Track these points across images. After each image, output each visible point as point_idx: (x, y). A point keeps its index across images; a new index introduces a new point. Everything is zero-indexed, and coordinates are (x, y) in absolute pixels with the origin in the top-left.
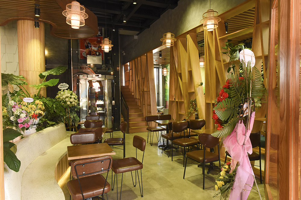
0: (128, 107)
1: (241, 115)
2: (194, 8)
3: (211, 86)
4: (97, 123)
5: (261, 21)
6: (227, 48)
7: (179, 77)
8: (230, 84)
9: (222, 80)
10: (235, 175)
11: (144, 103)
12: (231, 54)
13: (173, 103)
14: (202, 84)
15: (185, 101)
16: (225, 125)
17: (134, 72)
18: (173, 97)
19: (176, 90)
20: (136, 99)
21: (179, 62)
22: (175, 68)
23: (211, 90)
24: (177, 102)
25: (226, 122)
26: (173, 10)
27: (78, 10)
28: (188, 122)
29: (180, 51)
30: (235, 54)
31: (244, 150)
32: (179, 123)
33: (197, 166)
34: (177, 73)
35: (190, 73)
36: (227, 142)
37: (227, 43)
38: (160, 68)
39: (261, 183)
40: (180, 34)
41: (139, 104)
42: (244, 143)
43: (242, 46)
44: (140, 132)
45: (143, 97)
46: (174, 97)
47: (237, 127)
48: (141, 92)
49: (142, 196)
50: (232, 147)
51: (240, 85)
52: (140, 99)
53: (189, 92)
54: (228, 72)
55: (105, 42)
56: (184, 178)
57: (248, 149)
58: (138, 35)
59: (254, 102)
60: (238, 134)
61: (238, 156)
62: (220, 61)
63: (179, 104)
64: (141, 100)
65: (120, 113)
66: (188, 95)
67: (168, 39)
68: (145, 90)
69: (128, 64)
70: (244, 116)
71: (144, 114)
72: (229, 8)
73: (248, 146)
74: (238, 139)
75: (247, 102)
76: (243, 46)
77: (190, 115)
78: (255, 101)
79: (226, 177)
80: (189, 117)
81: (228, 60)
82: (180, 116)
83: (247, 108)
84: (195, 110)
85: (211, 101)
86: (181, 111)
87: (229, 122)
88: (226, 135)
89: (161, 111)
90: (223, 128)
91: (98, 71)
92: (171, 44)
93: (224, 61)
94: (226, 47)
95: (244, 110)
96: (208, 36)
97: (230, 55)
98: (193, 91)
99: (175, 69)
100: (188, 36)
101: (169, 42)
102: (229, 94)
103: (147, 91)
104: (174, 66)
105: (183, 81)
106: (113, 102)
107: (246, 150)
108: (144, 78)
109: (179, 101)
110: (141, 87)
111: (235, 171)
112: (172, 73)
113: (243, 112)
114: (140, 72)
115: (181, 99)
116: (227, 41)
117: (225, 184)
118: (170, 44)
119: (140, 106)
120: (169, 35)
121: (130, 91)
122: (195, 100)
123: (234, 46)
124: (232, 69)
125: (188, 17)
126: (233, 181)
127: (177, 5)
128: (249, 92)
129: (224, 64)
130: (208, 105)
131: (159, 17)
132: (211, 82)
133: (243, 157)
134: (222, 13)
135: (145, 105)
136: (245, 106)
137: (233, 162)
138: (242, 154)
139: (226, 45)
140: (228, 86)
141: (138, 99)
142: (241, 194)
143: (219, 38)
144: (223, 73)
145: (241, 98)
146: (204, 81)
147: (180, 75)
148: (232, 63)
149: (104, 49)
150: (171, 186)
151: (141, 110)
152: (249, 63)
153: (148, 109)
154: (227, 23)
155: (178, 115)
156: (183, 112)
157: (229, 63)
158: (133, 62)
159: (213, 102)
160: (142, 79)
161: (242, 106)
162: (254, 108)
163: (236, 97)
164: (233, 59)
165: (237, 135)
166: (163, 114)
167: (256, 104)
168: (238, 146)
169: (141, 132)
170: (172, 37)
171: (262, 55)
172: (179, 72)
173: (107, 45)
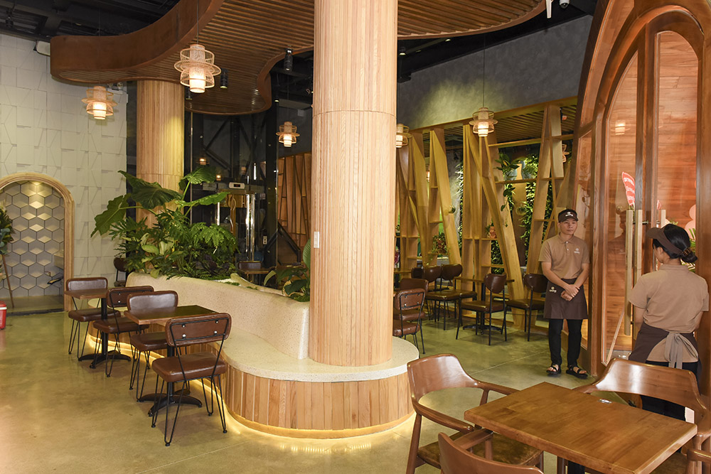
2: (446, 92)
3: (473, 214)
6: (501, 162)
7: (410, 198)
9: (493, 206)
12: (507, 171)
14: (453, 210)
15: (423, 238)
17: (289, 181)
19: (403, 218)
21: (411, 173)
23: (473, 220)
24: (404, 239)
29: (414, 155)
30: (512, 171)
34: (406, 191)
35: (435, 191)
37: (502, 155)
40: (417, 128)
53: (431, 222)
54: (504, 196)
56: (457, 338)
58: (304, 110)
62: (489, 178)
63: (408, 243)
66: (427, 227)
67: (399, 133)
81: (501, 179)
84: (443, 251)
85: (473, 236)
86: (410, 254)
92: (403, 143)
93: (496, 179)
94: (499, 160)
96: (470, 140)
98: (439, 219)
100: (433, 133)
101: (398, 139)
105: (419, 204)
106: (265, 238)
109: (409, 237)
115: (413, 233)
118: (400, 143)
120: (400, 128)
122: (443, 235)
123: (511, 161)
127: (410, 79)
129: (495, 184)
130: (466, 243)
132: (473, 209)
139: (500, 157)
141: (300, 234)
143: (490, 145)
144: (493, 196)
146: (457, 206)
147: (413, 194)
149: (282, 140)
155: (406, 260)
158: (290, 160)
159: (477, 238)
170: (404, 132)
171: (563, 176)
172: (410, 189)
173: (290, 133)
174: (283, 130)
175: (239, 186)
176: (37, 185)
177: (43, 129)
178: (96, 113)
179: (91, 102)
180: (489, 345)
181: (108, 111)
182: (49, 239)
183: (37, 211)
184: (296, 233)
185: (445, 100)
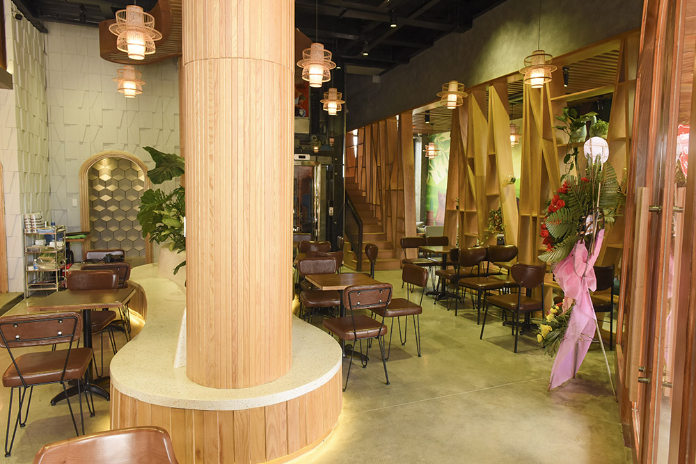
0: (361, 221)
1: (582, 233)
2: (506, 37)
3: (532, 185)
4: (322, 246)
5: (628, 78)
6: (566, 120)
7: (468, 166)
8: (568, 189)
9: (553, 176)
10: (568, 319)
11: (389, 214)
12: (572, 130)
13: (452, 215)
14: (513, 180)
15: (480, 212)
16: (558, 244)
17: (368, 150)
18: (453, 202)
19: (462, 190)
20: (371, 206)
21: (470, 137)
22: (460, 148)
23: (532, 193)
24: (462, 213)
25: (560, 240)
26: (462, 35)
27: (322, 56)
28: (486, 249)
29: (474, 116)
30: (579, 130)
31: (584, 284)
32: (470, 250)
33: (501, 324)
34: (464, 159)
35: (492, 159)
36: (559, 271)
37: (567, 110)
38: (418, 141)
39: (611, 350)
40: (476, 84)
41: (379, 216)
42: (584, 274)
43: (592, 117)
44: (382, 270)
45: (389, 202)
46: (457, 204)
47: (575, 249)
48: (384, 192)
49: (419, 356)
50: (566, 278)
51: (583, 188)
52: (381, 206)
53: (487, 195)
54: (565, 162)
55: (330, 94)
56: (481, 338)
57: (590, 284)
58: (380, 74)
59: (603, 215)
60: (576, 259)
61: (574, 291)
62: (552, 141)
63: (466, 218)
64: (384, 208)
65: (344, 231)
66: (485, 200)
67: (453, 93)
68: (393, 187)
69: (355, 132)
70: (586, 234)
71: (389, 235)
72: (572, 47)
73: (591, 279)
74: (576, 266)
75: (591, 214)
76: (595, 117)
77: (487, 238)
78: (605, 214)
79: (556, 321)
80: (486, 242)
81: (566, 140)
82: (467, 239)
83: (592, 222)
84: (500, 229)
85: (531, 213)
86: (469, 231)
87: (564, 241)
88: (558, 259)
89: (421, 232)
90: (555, 248)
91: (303, 148)
92: (457, 104)
93: (559, 141)
94: (563, 117)
95: (587, 225)
96: (531, 94)
97: (570, 131)
98: (495, 192)
99: (460, 150)
100: (492, 89)
101: (452, 100)
102: (567, 202)
103: (397, 190)
104: (459, 143)
105: (477, 173)
106: (331, 209)
107: (586, 284)
108: (392, 164)
109: (467, 211)
110: (383, 182)
111: (569, 314)
112: (454, 156)
113: (584, 229)
114: (383, 151)
115: (471, 207)
116: (566, 106)
117: (553, 330)
118: (454, 104)
119: (380, 219)
120: (453, 86)
121: (358, 189)
122: (500, 209)
123: (578, 117)
124: (572, 158)
125: (492, 53)
126: (566, 326)
127: (471, 27)
128: (596, 200)
129: (558, 147)
130: (523, 220)
131: (431, 43)
132: (532, 179)
133: (582, 294)
134: (559, 55)
135: (391, 217)
136: (588, 220)
137: (566, 301)
138: (580, 290)
139: (564, 114)
140: (565, 191)
141: (376, 205)
142: (577, 345)
143: (552, 99)
144: (555, 163)
145: (584, 209)
146: (518, 175)
147: (472, 162)
148: (572, 146)
149: (327, 108)
150: (462, 347)
151: (382, 226)
152: (598, 157)
153: (398, 225)
154: (568, 69)
155: (464, 238)
156: (474, 232)
157: (568, 147)
158: (368, 129)
159: (535, 214)
160: (386, 165)
161: (585, 220)
162: (603, 225)
163: (576, 206)
164: (574, 139)
165: (574, 260)
166: (424, 236)
167: (606, 218)
168: (575, 277)
169: (385, 270)
170: (459, 90)
171: (625, 136)
172: (469, 156)
173: (334, 101)
174: (327, 98)
175: (304, 157)
176: (105, 161)
177: (124, 111)
178: (127, 92)
179: (121, 81)
180: (515, 352)
181: (137, 90)
182: (117, 208)
183: (105, 183)
184: (372, 204)
185: (505, 47)
